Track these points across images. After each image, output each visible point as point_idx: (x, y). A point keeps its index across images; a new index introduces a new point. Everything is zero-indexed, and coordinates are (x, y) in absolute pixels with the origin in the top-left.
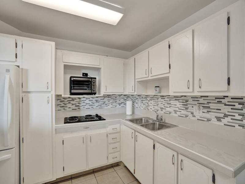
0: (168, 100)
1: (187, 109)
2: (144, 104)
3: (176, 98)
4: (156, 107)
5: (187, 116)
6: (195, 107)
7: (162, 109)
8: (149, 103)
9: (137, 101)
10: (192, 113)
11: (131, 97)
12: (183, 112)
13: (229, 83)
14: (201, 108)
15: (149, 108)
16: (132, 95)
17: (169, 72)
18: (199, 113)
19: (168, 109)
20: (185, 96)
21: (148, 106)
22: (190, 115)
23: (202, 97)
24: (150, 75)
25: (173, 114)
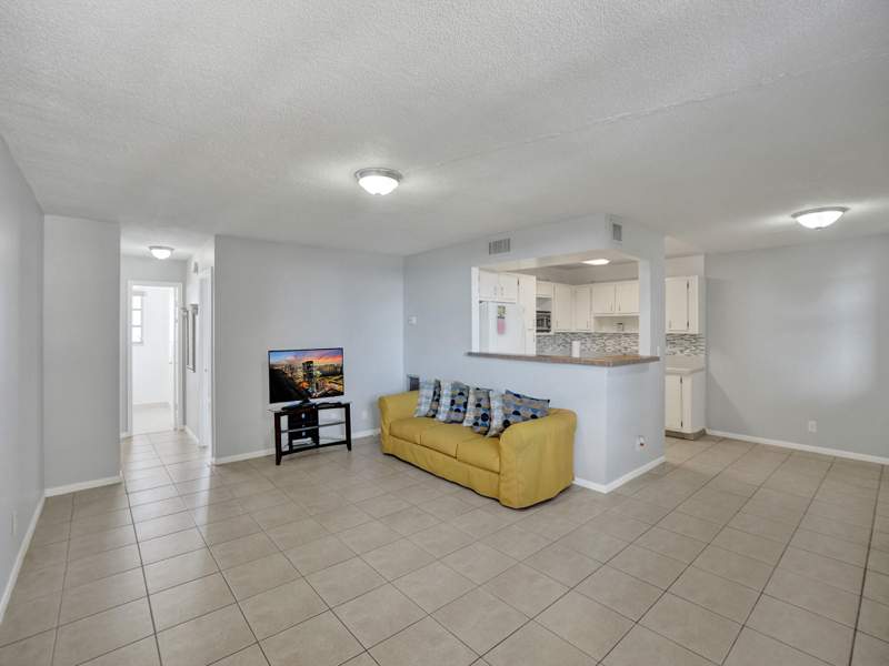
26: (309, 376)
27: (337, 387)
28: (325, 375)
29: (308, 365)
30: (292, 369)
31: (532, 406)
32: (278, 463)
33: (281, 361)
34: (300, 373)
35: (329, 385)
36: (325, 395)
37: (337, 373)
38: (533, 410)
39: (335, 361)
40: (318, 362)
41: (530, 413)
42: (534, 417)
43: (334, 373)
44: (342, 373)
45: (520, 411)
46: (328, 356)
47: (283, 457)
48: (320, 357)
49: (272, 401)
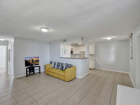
26: (33, 62)
27: (38, 63)
28: (36, 61)
29: (33, 60)
30: (29, 61)
33: (27, 59)
34: (31, 61)
35: (36, 63)
36: (36, 65)
37: (38, 61)
39: (38, 59)
40: (34, 59)
42: (70, 67)
47: (28, 76)
48: (35, 58)
49: (26, 66)
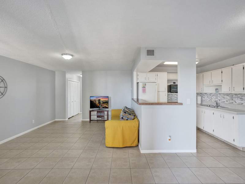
0: (223, 95)
1: (232, 99)
2: (209, 98)
3: (228, 95)
4: (216, 100)
5: (232, 103)
6: (236, 98)
7: (220, 100)
8: (212, 97)
9: (204, 96)
10: (235, 101)
11: (200, 94)
12: (231, 101)
13: (244, 89)
14: (239, 99)
15: (212, 100)
16: (201, 93)
17: (222, 83)
18: (238, 101)
19: (223, 100)
20: (232, 94)
21: (212, 99)
22: (234, 103)
23: (239, 94)
24: (212, 84)
25: (226, 102)
26: (99, 103)
27: (107, 106)
28: (103, 103)
29: (99, 100)
30: (95, 101)
31: (128, 117)
32: (90, 122)
33: (93, 99)
34: (97, 102)
35: (105, 105)
36: (103, 108)
37: (107, 102)
38: (127, 118)
39: (107, 100)
40: (102, 100)
41: (126, 119)
42: (127, 120)
43: (106, 103)
44: (108, 103)
45: (124, 118)
46: (105, 98)
47: (91, 121)
48: (102, 98)
49: (90, 108)
